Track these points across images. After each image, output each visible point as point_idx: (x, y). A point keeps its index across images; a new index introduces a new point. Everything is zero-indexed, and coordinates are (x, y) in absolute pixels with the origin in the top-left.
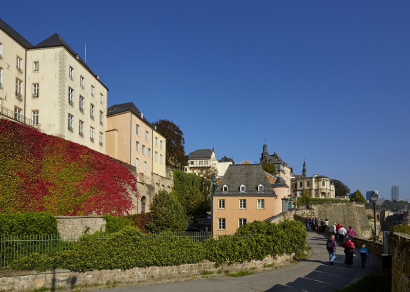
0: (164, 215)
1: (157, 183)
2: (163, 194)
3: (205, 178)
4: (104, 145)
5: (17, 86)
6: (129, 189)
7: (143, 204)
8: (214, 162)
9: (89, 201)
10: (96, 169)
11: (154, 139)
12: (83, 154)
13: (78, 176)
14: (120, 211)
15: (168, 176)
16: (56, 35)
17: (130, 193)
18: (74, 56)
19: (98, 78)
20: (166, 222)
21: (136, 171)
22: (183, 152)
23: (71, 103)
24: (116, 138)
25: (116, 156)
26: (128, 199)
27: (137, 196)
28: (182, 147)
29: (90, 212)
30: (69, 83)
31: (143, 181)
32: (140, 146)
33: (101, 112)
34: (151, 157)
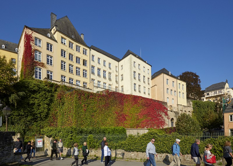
0: (184, 128)
1: (181, 110)
2: (184, 116)
3: (220, 102)
4: (150, 94)
5: (109, 76)
6: (163, 115)
7: (172, 123)
8: (228, 90)
9: (143, 123)
10: (146, 106)
11: (178, 84)
12: (139, 100)
13: (138, 110)
14: (158, 127)
15: (189, 105)
16: (129, 50)
17: (164, 117)
18: (135, 56)
19: (146, 62)
20: (186, 132)
21: (167, 105)
22: (200, 88)
23: (135, 78)
24: (156, 90)
25: (156, 98)
26: (163, 120)
27: (168, 118)
28: (199, 85)
29: (144, 127)
30: (134, 69)
31: (172, 110)
32: (169, 90)
33: (149, 78)
34: (176, 95)
